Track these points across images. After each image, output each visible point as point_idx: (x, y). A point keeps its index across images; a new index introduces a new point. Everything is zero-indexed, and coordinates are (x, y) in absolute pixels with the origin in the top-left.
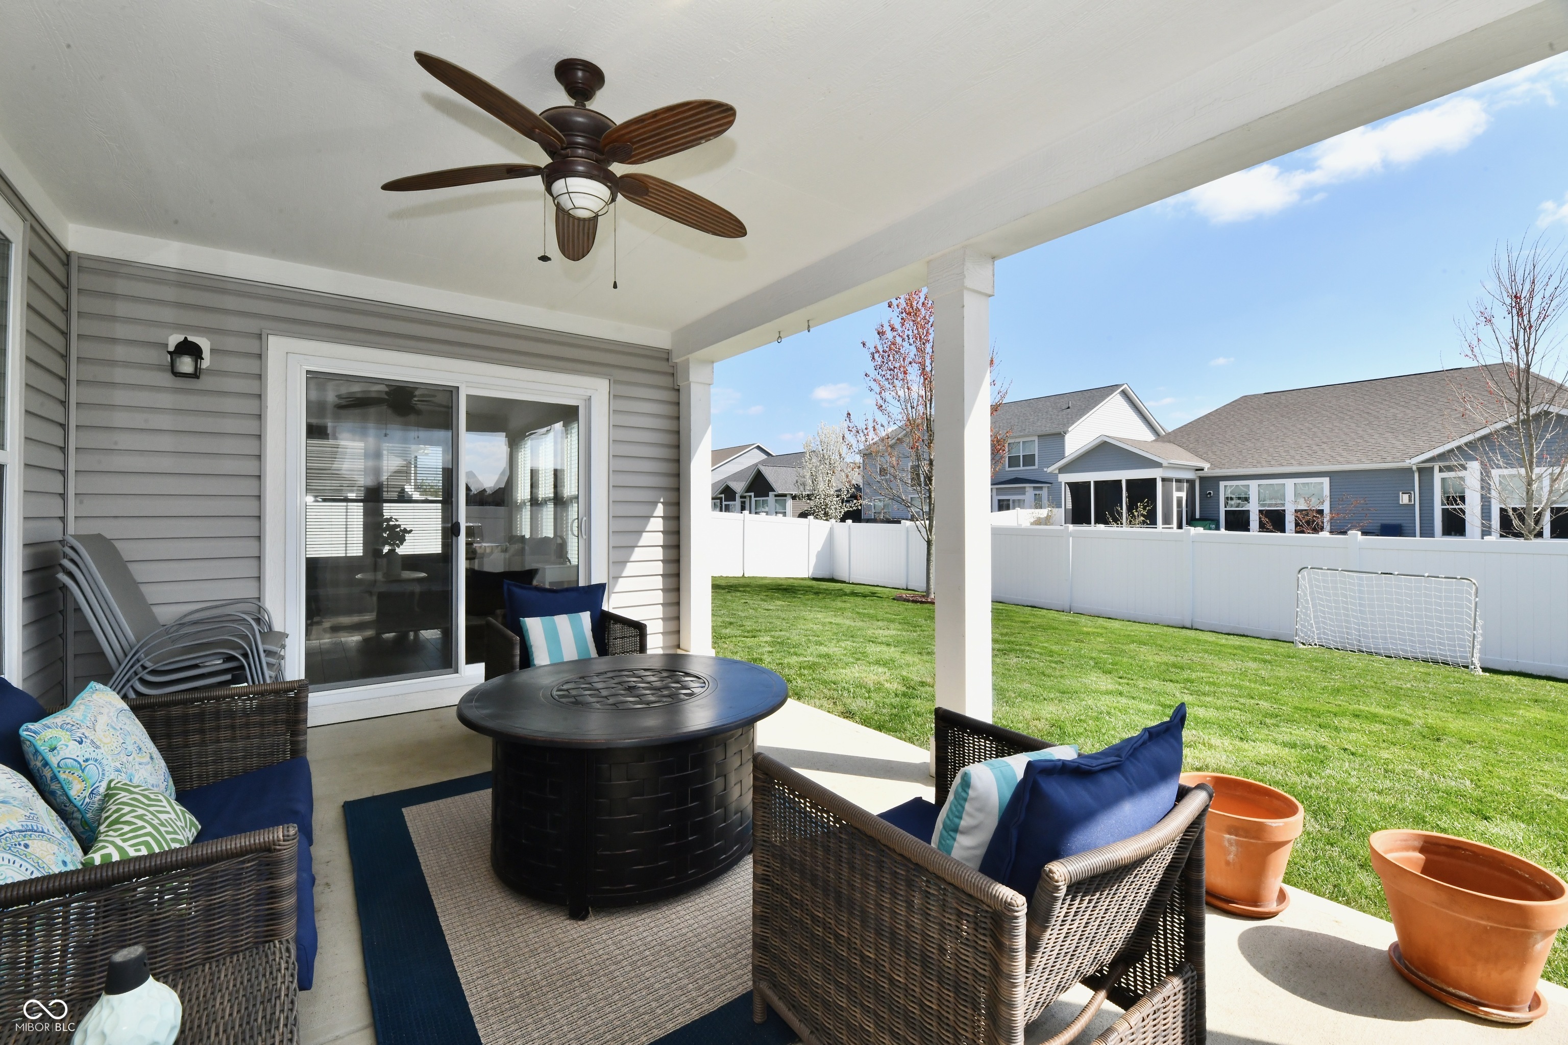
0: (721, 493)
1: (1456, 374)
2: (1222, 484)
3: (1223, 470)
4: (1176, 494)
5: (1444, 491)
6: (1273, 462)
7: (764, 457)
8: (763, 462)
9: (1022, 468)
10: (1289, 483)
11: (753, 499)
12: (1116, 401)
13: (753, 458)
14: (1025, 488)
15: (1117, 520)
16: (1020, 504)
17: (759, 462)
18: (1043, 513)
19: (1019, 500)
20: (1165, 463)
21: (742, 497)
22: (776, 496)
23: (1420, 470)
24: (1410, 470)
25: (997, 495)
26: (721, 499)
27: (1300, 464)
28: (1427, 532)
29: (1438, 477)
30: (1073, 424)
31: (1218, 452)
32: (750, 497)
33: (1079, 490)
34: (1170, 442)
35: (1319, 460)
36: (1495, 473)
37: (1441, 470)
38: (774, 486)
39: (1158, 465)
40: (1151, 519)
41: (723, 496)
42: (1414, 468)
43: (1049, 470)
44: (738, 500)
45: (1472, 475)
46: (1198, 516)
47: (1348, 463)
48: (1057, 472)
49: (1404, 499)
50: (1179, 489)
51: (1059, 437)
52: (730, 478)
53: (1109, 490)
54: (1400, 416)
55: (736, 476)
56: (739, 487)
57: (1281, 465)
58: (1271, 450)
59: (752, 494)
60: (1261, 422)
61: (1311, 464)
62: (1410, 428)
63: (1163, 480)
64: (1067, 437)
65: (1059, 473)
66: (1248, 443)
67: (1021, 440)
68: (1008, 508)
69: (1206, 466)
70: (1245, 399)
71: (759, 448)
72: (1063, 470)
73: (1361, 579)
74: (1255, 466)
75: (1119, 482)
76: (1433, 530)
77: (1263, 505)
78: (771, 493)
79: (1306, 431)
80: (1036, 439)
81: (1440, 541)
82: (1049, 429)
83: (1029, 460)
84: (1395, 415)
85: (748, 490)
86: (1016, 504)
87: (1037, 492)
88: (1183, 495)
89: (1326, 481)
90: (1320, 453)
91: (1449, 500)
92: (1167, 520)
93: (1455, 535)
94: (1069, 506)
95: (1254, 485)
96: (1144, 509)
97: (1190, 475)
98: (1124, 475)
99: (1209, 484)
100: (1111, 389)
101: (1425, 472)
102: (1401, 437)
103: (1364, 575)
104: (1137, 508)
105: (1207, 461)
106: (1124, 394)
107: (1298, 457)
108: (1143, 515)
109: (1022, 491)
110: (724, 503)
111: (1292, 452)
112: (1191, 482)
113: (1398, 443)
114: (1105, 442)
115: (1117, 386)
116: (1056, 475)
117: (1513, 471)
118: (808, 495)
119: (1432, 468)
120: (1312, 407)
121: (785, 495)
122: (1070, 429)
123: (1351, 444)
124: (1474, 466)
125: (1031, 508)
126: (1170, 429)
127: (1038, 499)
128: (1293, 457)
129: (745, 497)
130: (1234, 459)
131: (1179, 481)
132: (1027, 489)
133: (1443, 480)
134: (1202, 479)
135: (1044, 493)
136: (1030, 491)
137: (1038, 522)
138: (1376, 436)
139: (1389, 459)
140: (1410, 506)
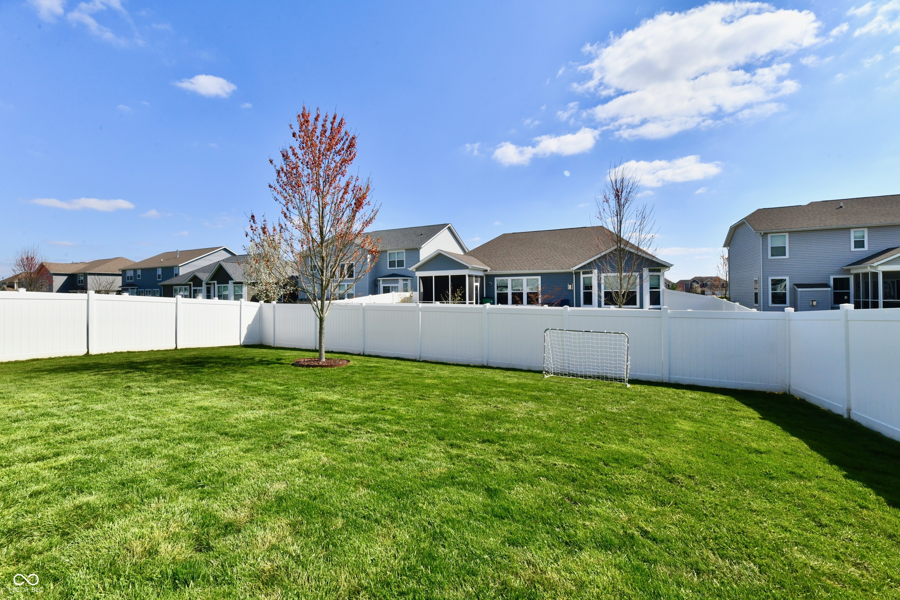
0: (190, 281)
1: (585, 229)
2: (496, 279)
3: (496, 272)
4: (475, 284)
5: (584, 284)
6: (518, 268)
7: (229, 255)
8: (226, 260)
9: (396, 268)
10: (525, 279)
11: (216, 286)
12: (445, 232)
13: (219, 257)
14: (398, 279)
15: (446, 299)
16: (396, 289)
17: (223, 260)
18: (407, 294)
19: (395, 287)
20: (470, 267)
21: (207, 284)
22: (234, 283)
24: (571, 273)
25: (383, 283)
26: (190, 285)
27: (529, 269)
28: (578, 304)
29: (582, 276)
30: (424, 243)
31: (494, 262)
32: (214, 284)
33: (426, 281)
34: (471, 256)
35: (536, 268)
36: (603, 275)
37: (584, 273)
38: (233, 276)
39: (466, 268)
40: (463, 298)
41: (192, 283)
42: (573, 272)
43: (411, 269)
44: (204, 288)
45: (594, 275)
46: (485, 296)
47: (548, 269)
48: (415, 270)
49: (570, 287)
50: (476, 282)
51: (417, 250)
52: (198, 270)
53: (442, 281)
54: (566, 247)
55: (203, 270)
56: (204, 277)
57: (521, 269)
58: (516, 261)
59: (216, 282)
60: (512, 247)
61: (534, 269)
62: (571, 253)
63: (469, 276)
64: (421, 251)
65: (416, 271)
66: (506, 258)
67: (396, 252)
68: (389, 292)
69: (489, 269)
70: (504, 235)
71: (225, 250)
72: (418, 269)
73: (575, 335)
74: (510, 270)
75: (447, 277)
76: (580, 303)
77: (514, 290)
78: (230, 282)
79: (530, 252)
80: (404, 251)
81: (582, 307)
82: (411, 246)
83: (400, 263)
84: (564, 246)
85: (212, 279)
86: (394, 288)
87: (405, 282)
88: (478, 284)
89: (539, 278)
90: (537, 264)
91: (586, 288)
92: (471, 299)
93: (588, 305)
94: (422, 290)
95: (509, 279)
96: (460, 292)
97: (481, 274)
98: (450, 273)
99: (490, 278)
100: (443, 226)
101: (577, 274)
102: (568, 257)
103: (577, 333)
104: (457, 292)
105: (489, 266)
106: (450, 229)
107: (528, 265)
108: (460, 296)
109: (397, 281)
110: (192, 288)
111: (525, 263)
112: (482, 277)
113: (567, 260)
114: (440, 254)
115: (446, 225)
116: (414, 273)
117: (616, 274)
118: (253, 283)
119: (580, 273)
121: (242, 283)
122: (422, 246)
123: (549, 260)
124: (596, 272)
125: (401, 292)
126: (470, 249)
127: (405, 286)
128: (526, 266)
129: (210, 284)
130: (501, 266)
131: (476, 277)
132: (399, 280)
133: (584, 278)
134: (486, 275)
135: (409, 282)
136: (401, 283)
137: (404, 301)
138: (558, 256)
139: (564, 267)
140: (572, 291)
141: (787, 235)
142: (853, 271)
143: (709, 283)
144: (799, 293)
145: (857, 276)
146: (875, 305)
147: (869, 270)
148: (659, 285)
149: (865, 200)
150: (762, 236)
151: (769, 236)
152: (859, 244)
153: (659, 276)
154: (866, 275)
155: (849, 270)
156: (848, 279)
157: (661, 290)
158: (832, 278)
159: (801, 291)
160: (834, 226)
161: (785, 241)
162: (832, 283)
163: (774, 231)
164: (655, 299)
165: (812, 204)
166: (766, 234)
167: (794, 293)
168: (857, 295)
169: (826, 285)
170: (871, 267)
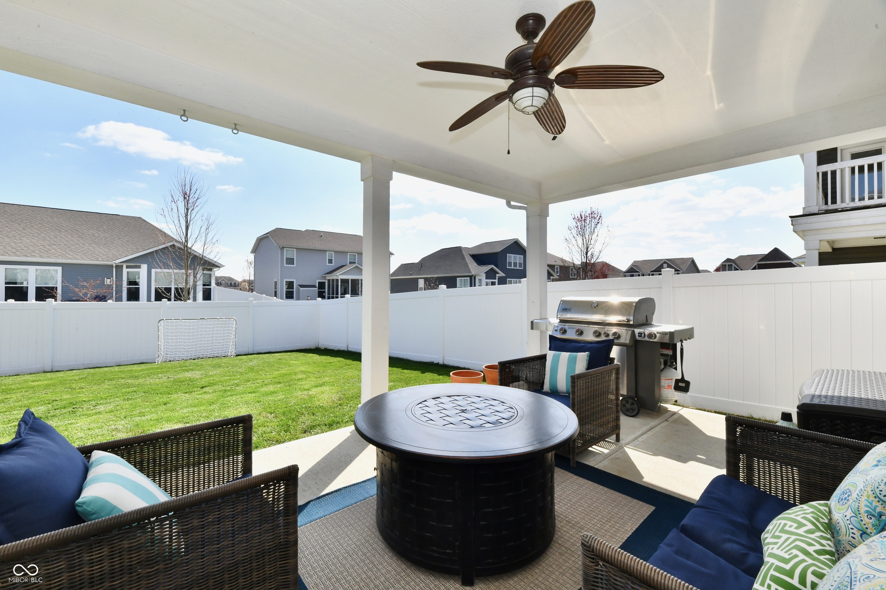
5: (128, 279)
10: (32, 269)
23: (117, 267)
24: (112, 266)
27: (39, 257)
28: (119, 299)
29: (125, 271)
35: (54, 256)
36: (154, 271)
37: (127, 267)
42: (114, 265)
45: (142, 270)
47: (75, 259)
49: (108, 282)
54: (97, 235)
57: (26, 256)
61: (47, 257)
62: (105, 243)
73: (189, 323)
76: (122, 298)
79: (37, 235)
81: (125, 303)
84: (93, 234)
89: (60, 269)
90: (53, 251)
91: (130, 283)
93: (133, 301)
101: (119, 268)
102: (102, 247)
103: (192, 321)
107: (37, 252)
113: (101, 251)
119: (122, 266)
120: (34, 219)
123: (72, 247)
124: (144, 267)
128: (33, 251)
133: (128, 272)
138: (87, 245)
139: (100, 259)
140: (110, 287)
141: (295, 250)
142: (328, 278)
143: (223, 282)
144: (301, 291)
145: (329, 280)
146: (337, 297)
147: (335, 278)
148: (210, 282)
149: (332, 234)
150: (281, 249)
151: (285, 249)
152: (330, 261)
153: (211, 274)
154: (333, 280)
155: (325, 277)
156: (325, 283)
157: (212, 287)
158: (317, 281)
159: (302, 290)
160: (319, 249)
161: (294, 254)
162: (317, 285)
163: (288, 246)
164: (207, 296)
165: (307, 231)
166: (283, 248)
167: (298, 291)
168: (329, 294)
169: (314, 286)
170: (336, 276)
